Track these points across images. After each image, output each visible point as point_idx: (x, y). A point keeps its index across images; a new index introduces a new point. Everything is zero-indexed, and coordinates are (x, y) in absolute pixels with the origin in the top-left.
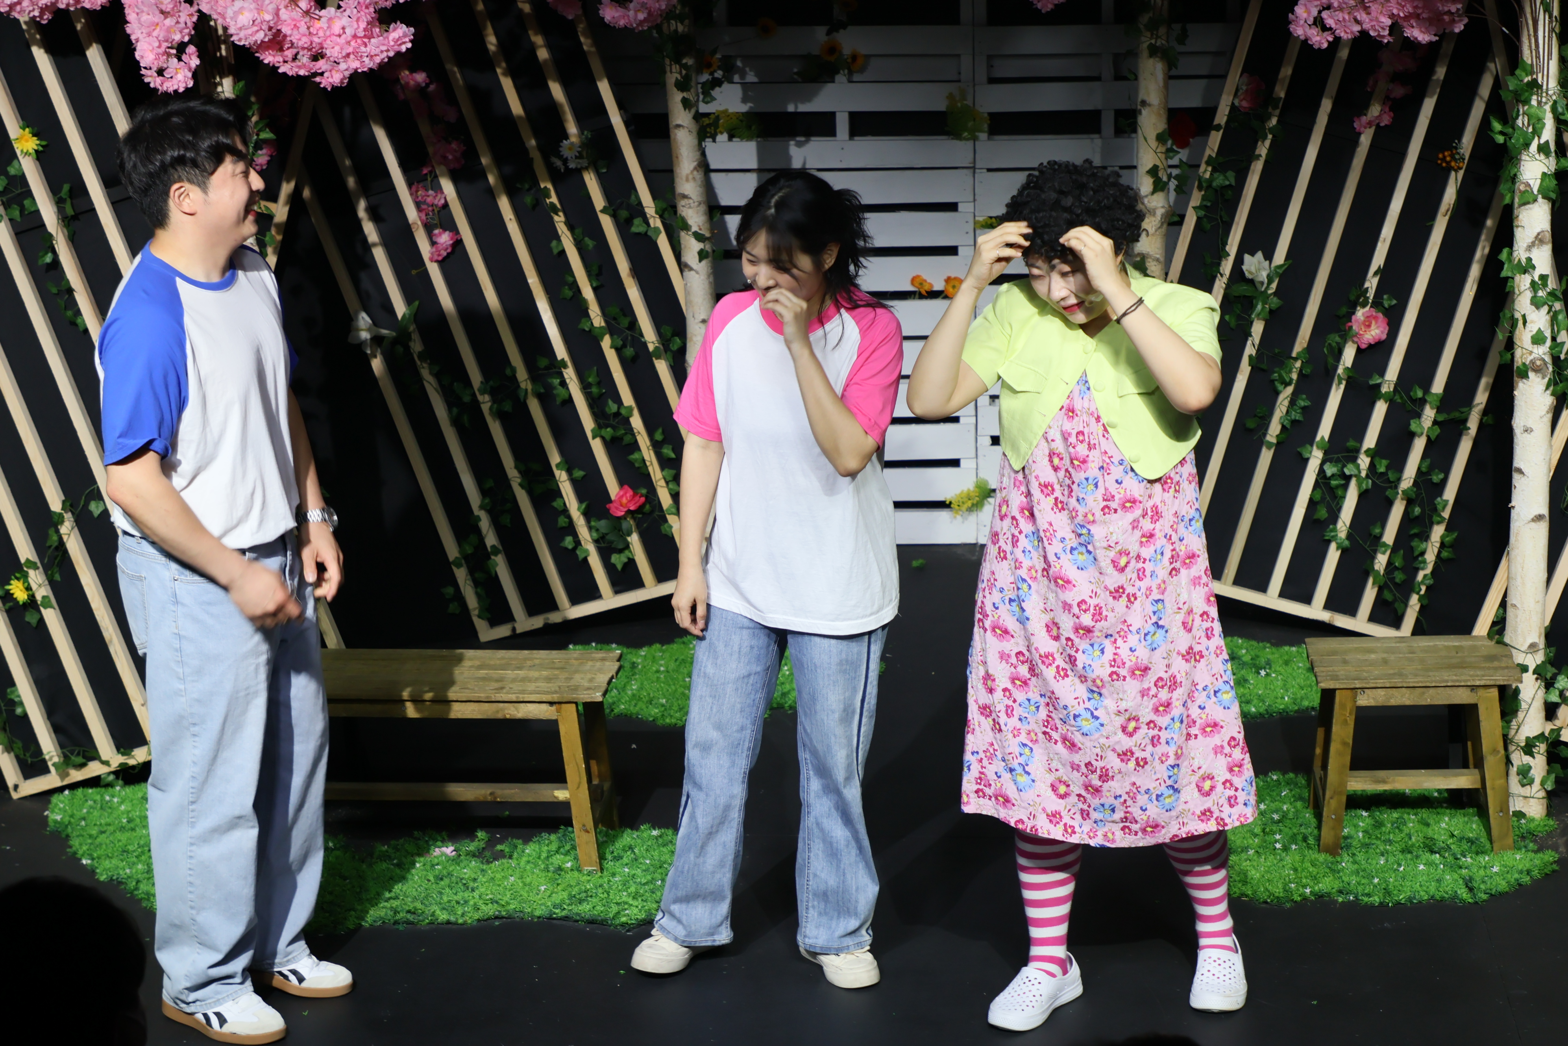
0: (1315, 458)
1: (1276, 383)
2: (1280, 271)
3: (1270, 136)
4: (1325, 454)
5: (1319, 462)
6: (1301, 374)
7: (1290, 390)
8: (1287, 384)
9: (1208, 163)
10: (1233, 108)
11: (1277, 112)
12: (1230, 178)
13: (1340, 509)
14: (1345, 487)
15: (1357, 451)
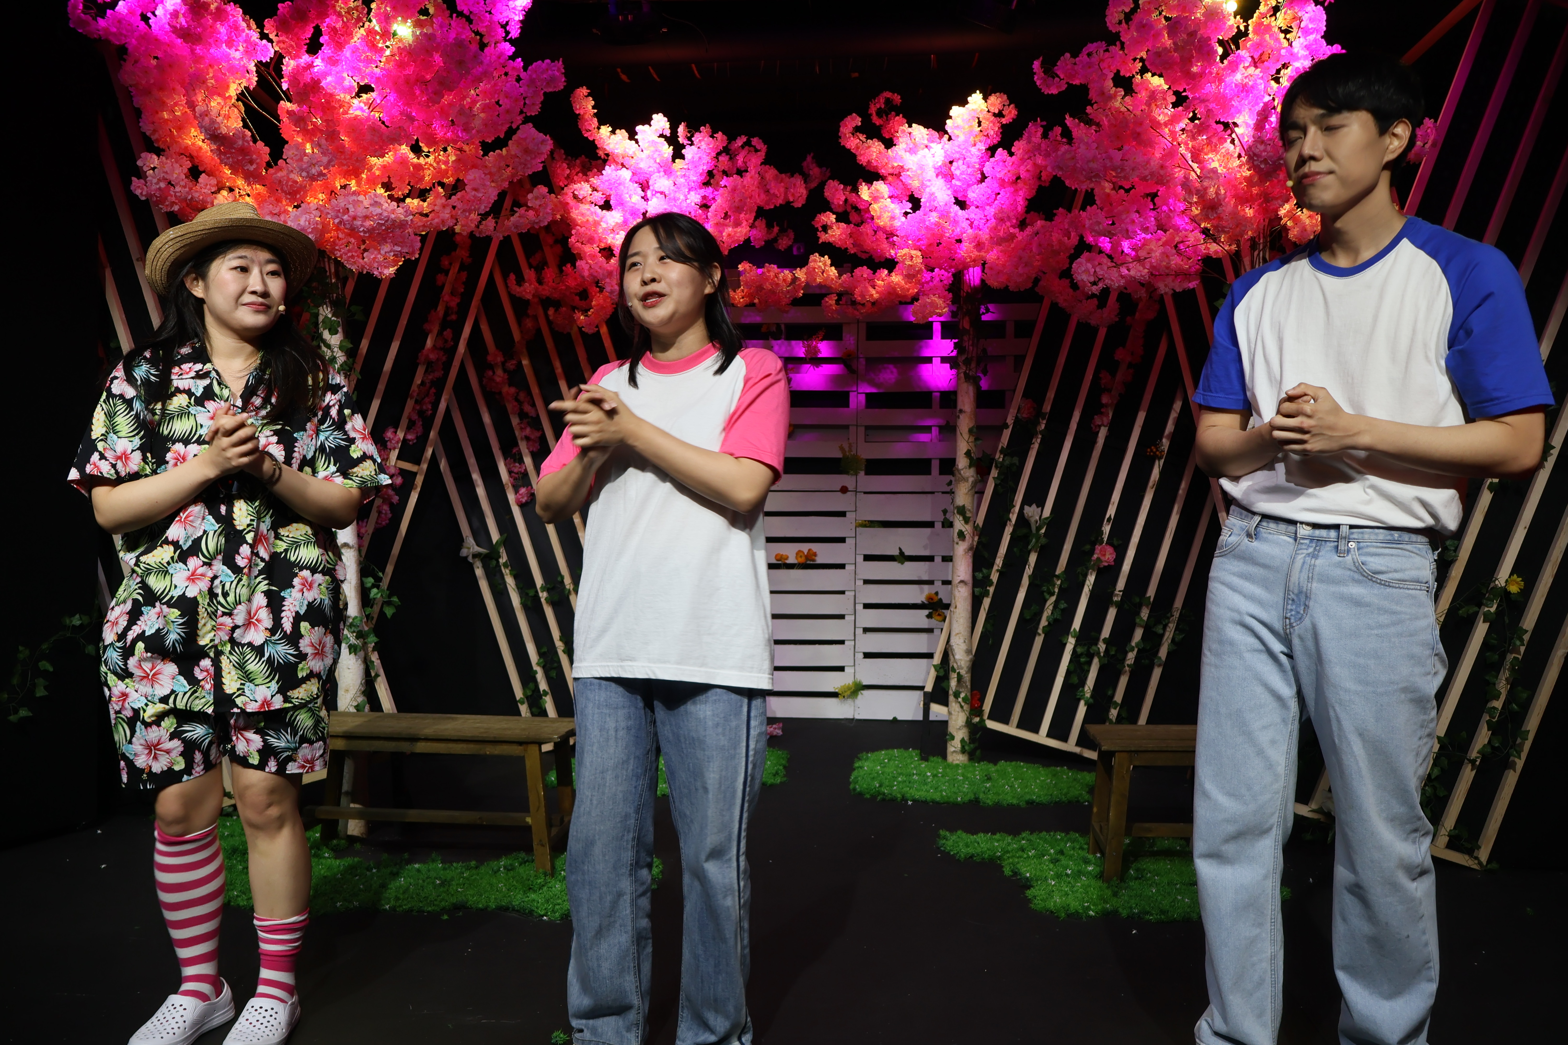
0: (1071, 643)
1: (1045, 594)
2: (1047, 521)
3: (1040, 436)
4: (1076, 641)
5: (1072, 646)
6: (1060, 588)
7: (1053, 599)
8: (1052, 594)
9: (1001, 452)
10: (1017, 417)
11: (1045, 422)
12: (1016, 460)
13: (1086, 678)
14: (1090, 663)
15: (1098, 639)
